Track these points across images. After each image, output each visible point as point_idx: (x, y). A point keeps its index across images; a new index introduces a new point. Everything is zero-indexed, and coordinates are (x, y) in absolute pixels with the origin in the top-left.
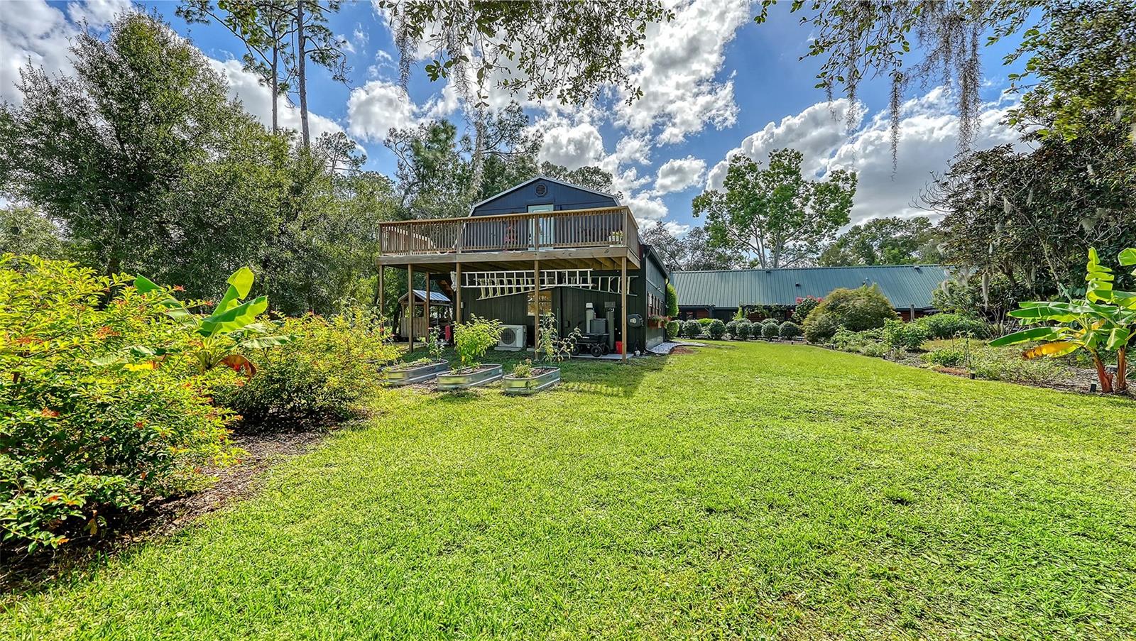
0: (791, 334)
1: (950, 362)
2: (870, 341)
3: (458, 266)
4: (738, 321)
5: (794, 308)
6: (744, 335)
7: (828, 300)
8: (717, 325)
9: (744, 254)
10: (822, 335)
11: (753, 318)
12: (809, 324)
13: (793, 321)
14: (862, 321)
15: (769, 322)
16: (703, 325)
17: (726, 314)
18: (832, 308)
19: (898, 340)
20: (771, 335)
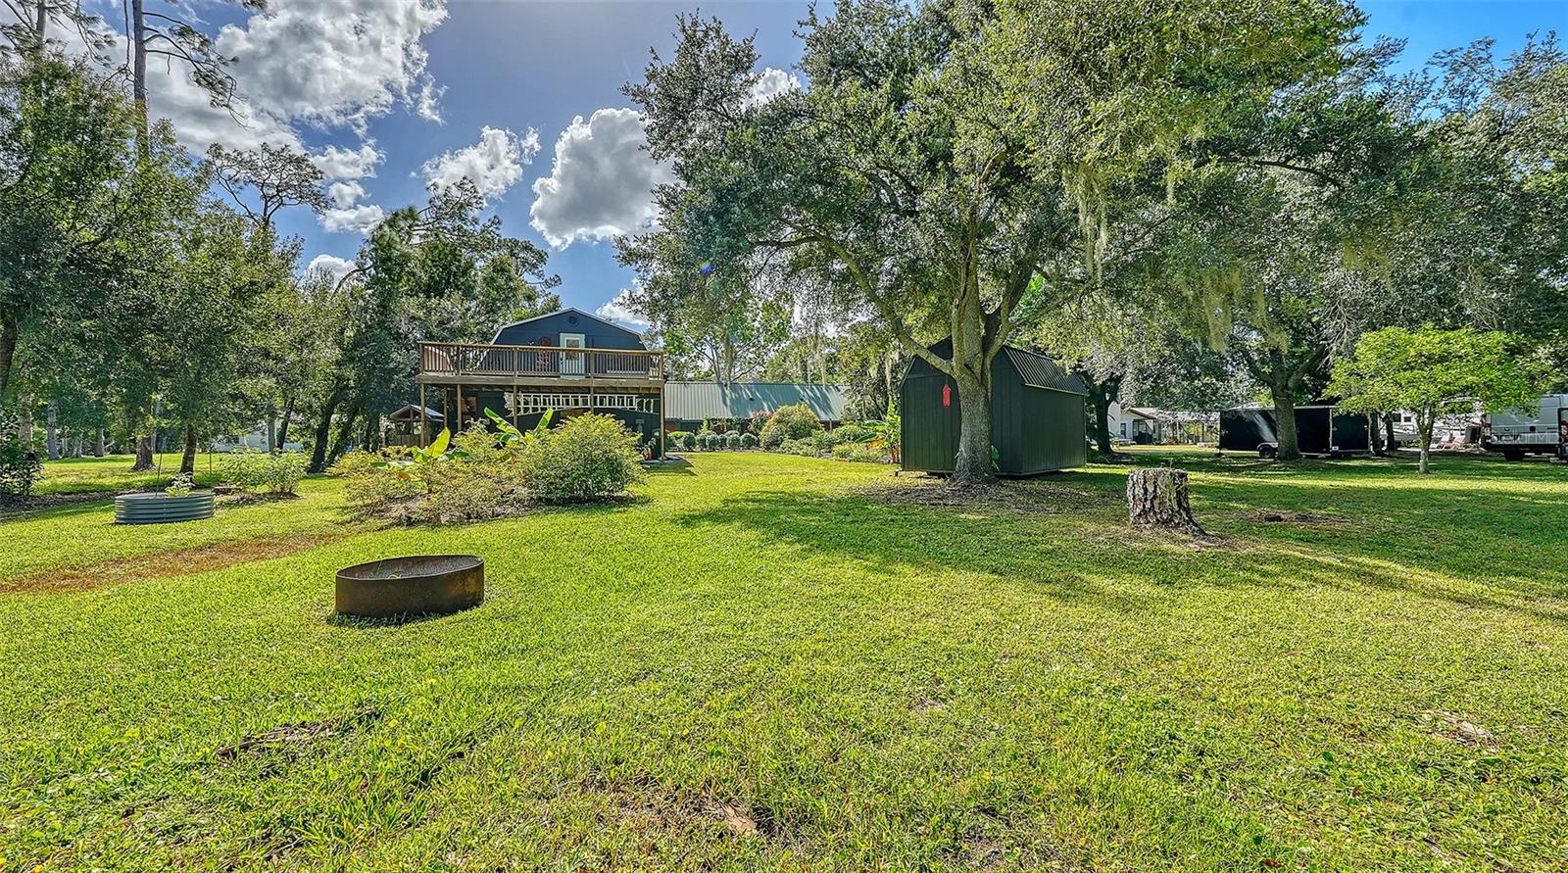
0: (751, 444)
1: (843, 455)
2: (805, 447)
3: (515, 388)
4: (705, 433)
5: (750, 421)
6: (714, 446)
7: (776, 416)
8: (690, 438)
9: (699, 363)
10: (774, 444)
11: (719, 430)
12: (765, 435)
13: (751, 432)
14: (799, 432)
15: (733, 434)
16: (677, 438)
17: (694, 426)
18: (779, 422)
19: (820, 445)
20: (735, 445)
